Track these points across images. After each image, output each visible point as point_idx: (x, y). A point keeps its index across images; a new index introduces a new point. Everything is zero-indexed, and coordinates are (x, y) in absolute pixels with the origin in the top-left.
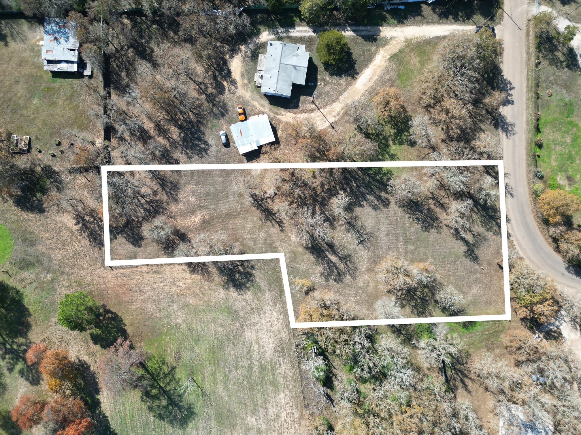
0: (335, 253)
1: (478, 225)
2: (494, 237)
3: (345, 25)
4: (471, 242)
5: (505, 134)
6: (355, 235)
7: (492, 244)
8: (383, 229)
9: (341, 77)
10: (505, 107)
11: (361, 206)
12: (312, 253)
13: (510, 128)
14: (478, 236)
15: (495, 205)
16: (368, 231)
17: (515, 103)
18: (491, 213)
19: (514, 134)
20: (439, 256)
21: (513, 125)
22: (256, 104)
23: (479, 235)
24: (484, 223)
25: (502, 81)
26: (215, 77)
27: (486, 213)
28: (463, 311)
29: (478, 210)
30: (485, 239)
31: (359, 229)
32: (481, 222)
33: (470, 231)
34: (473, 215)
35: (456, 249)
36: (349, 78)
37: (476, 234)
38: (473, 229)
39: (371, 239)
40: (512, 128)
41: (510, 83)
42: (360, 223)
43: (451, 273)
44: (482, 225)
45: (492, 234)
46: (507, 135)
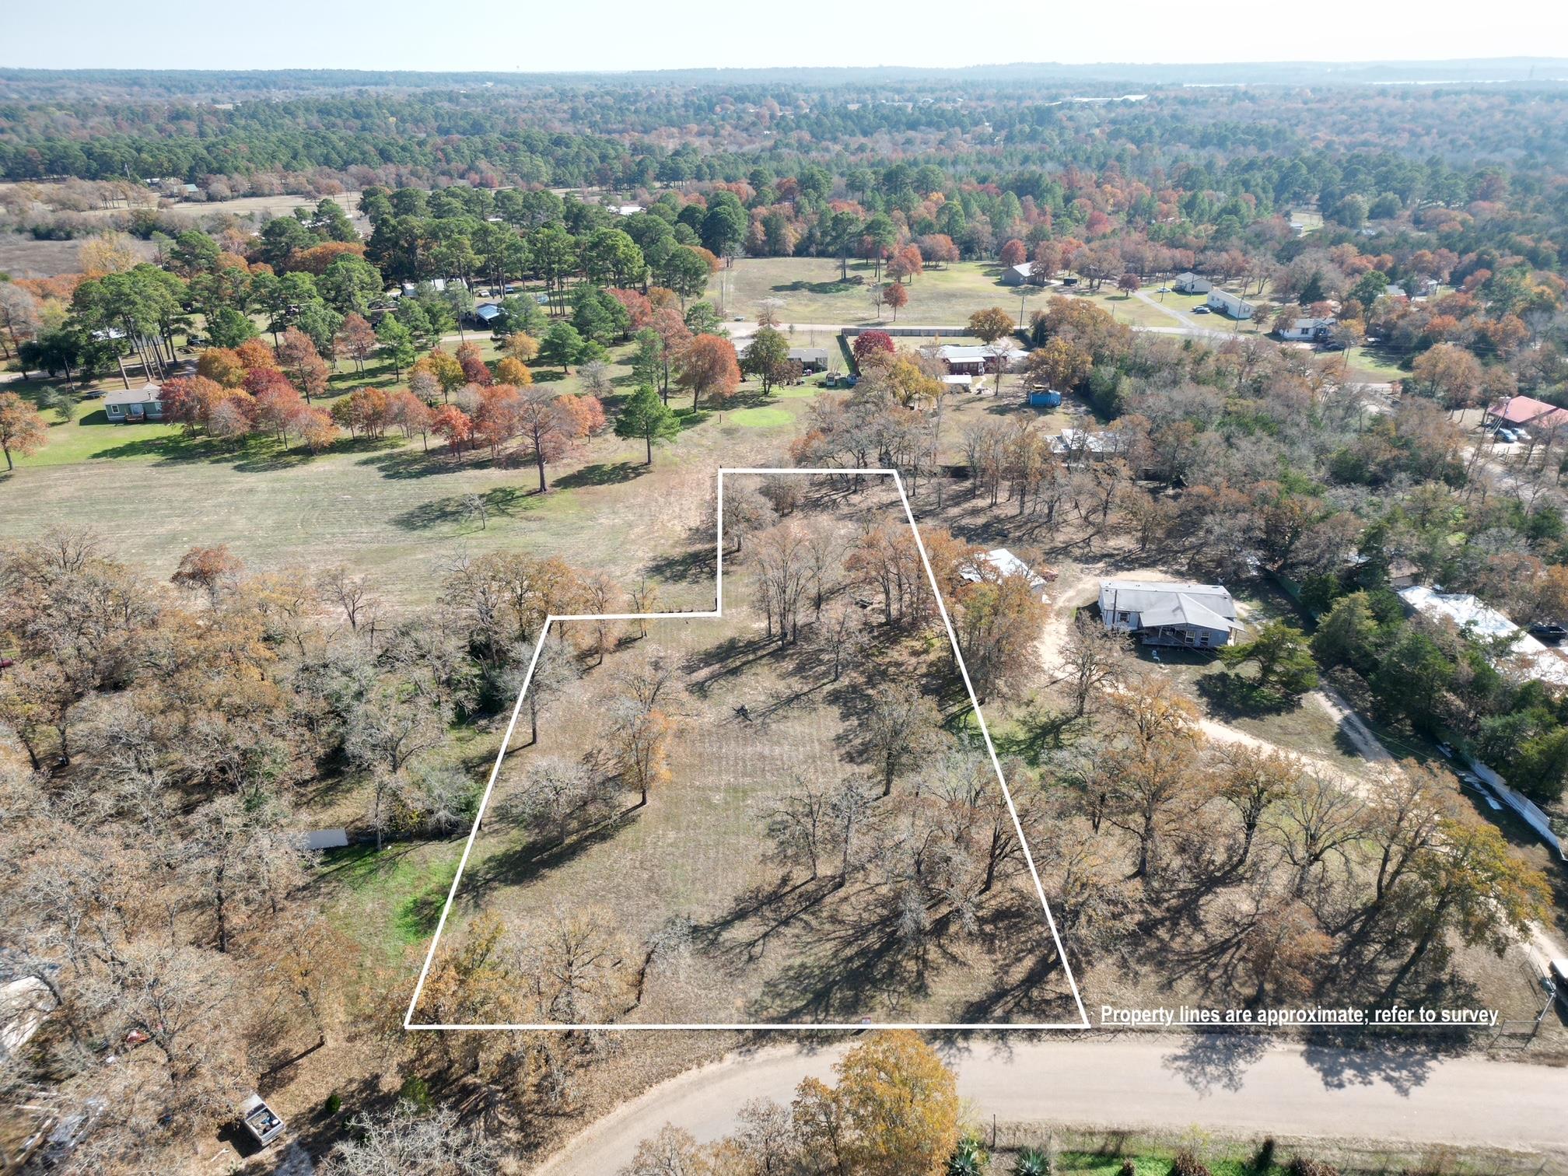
0: (714, 677)
1: (789, 956)
2: (739, 1003)
4: (726, 935)
5: (1180, 1052)
6: (761, 708)
7: (714, 993)
8: (777, 750)
9: (1200, 696)
10: (1302, 1061)
11: (845, 717)
12: (720, 647)
13: (1211, 1069)
14: (750, 953)
15: (872, 1010)
16: (774, 726)
17: (1336, 1092)
18: (837, 996)
19: (1192, 1083)
20: (683, 855)
21: (1233, 1082)
22: (1071, 593)
23: (751, 959)
24: (799, 976)
25: (1408, 1054)
26: (1111, 556)
27: (835, 982)
28: (477, 906)
29: (850, 960)
30: (734, 974)
31: (780, 712)
32: (803, 966)
33: (765, 935)
34: (829, 945)
35: (701, 895)
36: (1204, 708)
37: (757, 950)
38: (774, 943)
39: (749, 731)
40: (1218, 1078)
41: (1419, 1080)
42: (796, 713)
43: (618, 880)
44: (790, 968)
45: (755, 994)
46: (1176, 1058)
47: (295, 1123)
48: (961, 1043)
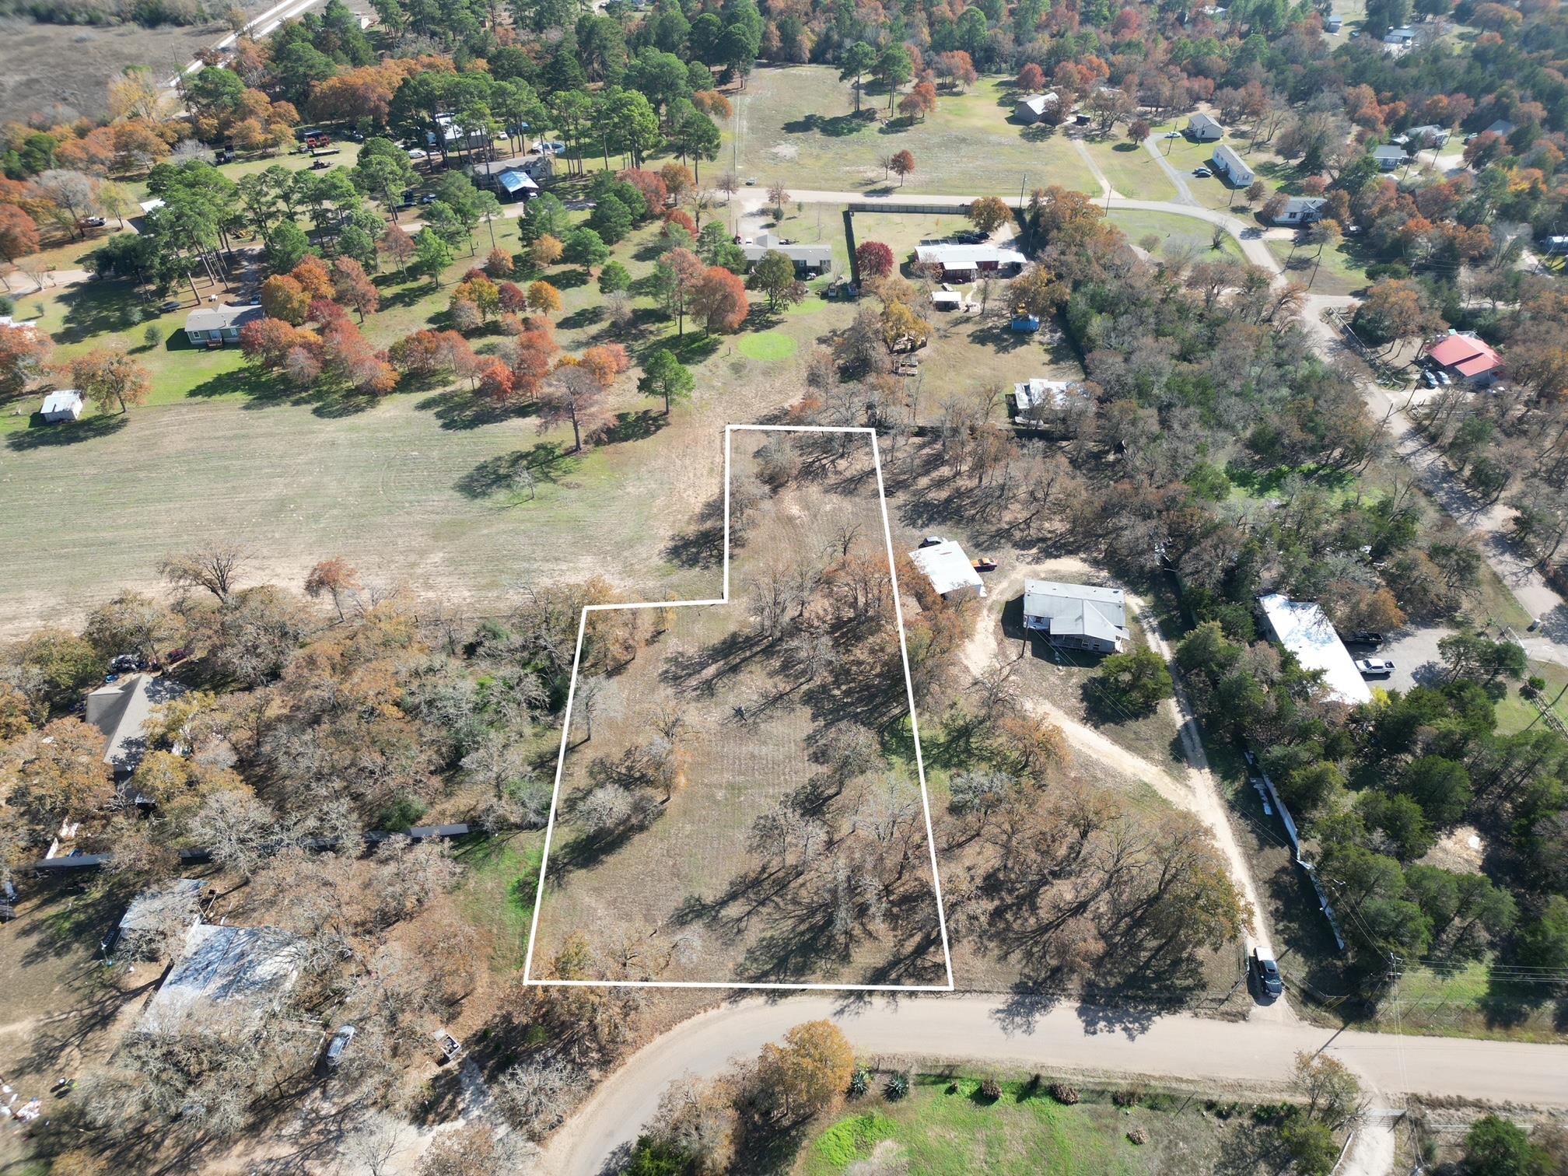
0: (719, 674)
1: (764, 930)
2: (731, 965)
3: (1193, 713)
4: (723, 913)
5: (1001, 1007)
6: (754, 707)
7: (715, 958)
8: (764, 750)
9: (1082, 700)
10: (1075, 1014)
11: (814, 718)
12: (724, 642)
13: (1018, 1020)
14: (738, 927)
15: (814, 972)
16: (762, 726)
17: (1090, 1037)
18: (793, 961)
19: (1004, 1029)
20: (695, 846)
21: (1029, 1029)
22: (1004, 584)
23: (739, 931)
24: (768, 945)
25: (1143, 1011)
27: (792, 951)
28: (560, 885)
29: (802, 934)
30: (728, 943)
31: (768, 711)
32: (772, 938)
33: (749, 913)
34: (790, 922)
35: (707, 879)
36: (1082, 713)
37: (743, 924)
38: (755, 919)
39: (744, 730)
40: (1020, 1026)
41: (1144, 1029)
42: (779, 713)
43: (652, 866)
44: (764, 939)
45: (741, 959)
46: (999, 1011)
47: (466, 1044)
48: (867, 999)
